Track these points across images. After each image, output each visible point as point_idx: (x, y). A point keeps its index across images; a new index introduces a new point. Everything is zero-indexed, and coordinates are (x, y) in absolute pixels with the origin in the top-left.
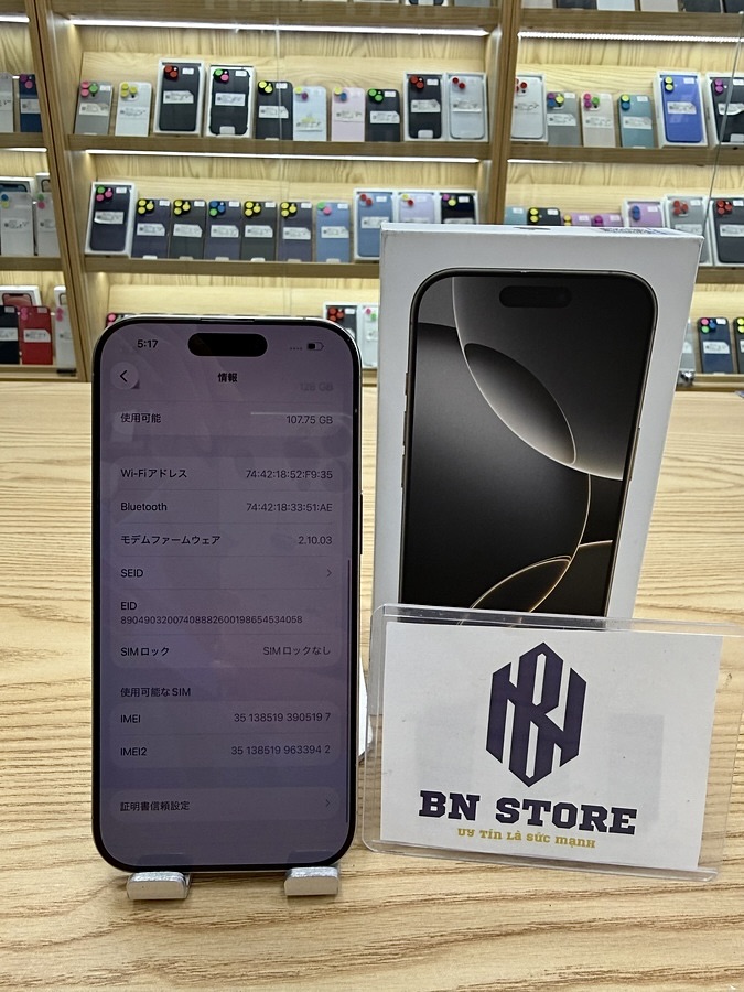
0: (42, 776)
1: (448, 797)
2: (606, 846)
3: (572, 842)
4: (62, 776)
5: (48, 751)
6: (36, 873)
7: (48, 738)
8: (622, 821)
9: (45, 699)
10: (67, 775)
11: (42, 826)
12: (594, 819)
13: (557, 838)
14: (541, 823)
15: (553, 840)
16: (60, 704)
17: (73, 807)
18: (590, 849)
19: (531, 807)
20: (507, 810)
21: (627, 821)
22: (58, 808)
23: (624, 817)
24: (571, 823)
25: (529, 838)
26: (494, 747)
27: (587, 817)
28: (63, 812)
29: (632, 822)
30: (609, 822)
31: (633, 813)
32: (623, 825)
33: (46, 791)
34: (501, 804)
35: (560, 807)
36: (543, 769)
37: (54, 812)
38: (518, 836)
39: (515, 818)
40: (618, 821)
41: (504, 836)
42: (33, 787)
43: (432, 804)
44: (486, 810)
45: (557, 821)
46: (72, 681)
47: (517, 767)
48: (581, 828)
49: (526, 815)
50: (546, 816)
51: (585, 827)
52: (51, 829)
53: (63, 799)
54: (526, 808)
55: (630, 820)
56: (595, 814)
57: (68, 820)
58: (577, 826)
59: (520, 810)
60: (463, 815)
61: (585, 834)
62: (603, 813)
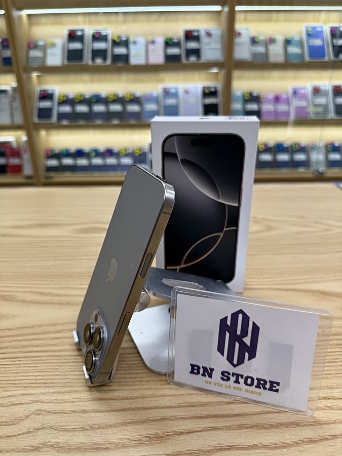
0: (7, 369)
1: (201, 367)
2: (266, 395)
3: (252, 392)
4: (15, 369)
5: (10, 358)
6: (4, 408)
7: (10, 353)
8: (273, 386)
9: (9, 336)
10: (18, 369)
11: (7, 389)
12: (261, 384)
13: (246, 390)
14: (239, 383)
15: (244, 390)
16: (15, 338)
17: (20, 382)
18: (259, 396)
19: (235, 376)
20: (225, 376)
21: (275, 387)
22: (14, 382)
23: (274, 385)
24: (252, 384)
26: (221, 349)
27: (259, 383)
28: (15, 384)
29: (277, 387)
30: (268, 386)
31: (278, 384)
32: (274, 388)
33: (9, 375)
34: (223, 373)
35: (247, 378)
36: (241, 361)
37: (12, 384)
38: (230, 387)
39: (228, 379)
41: (224, 386)
42: (3, 374)
43: (194, 369)
44: (217, 375)
45: (246, 383)
46: (20, 328)
47: (230, 359)
48: (256, 387)
49: (233, 379)
50: (241, 381)
51: (258, 387)
52: (10, 391)
53: (15, 379)
54: (233, 376)
56: (262, 382)
57: (17, 387)
58: (254, 386)
59: (231, 376)
60: (207, 376)
61: (258, 390)
62: (265, 382)
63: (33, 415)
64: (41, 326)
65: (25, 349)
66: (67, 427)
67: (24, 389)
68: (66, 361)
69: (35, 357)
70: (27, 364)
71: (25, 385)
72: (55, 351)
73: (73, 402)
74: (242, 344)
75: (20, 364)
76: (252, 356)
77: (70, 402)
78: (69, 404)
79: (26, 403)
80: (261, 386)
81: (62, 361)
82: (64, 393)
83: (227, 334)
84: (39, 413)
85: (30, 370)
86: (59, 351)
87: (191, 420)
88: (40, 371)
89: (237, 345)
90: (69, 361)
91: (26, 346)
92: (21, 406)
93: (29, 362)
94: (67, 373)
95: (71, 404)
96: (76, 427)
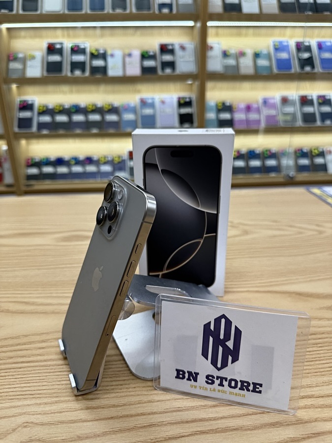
1: (186, 372)
2: (250, 397)
3: (236, 394)
4: (1, 381)
10: (3, 381)
12: (245, 386)
13: (230, 392)
14: (223, 386)
15: (228, 393)
17: (6, 394)
18: (243, 397)
19: (219, 379)
20: (210, 379)
21: (258, 388)
23: (257, 386)
24: (235, 387)
25: (219, 391)
26: (205, 354)
27: (242, 385)
28: (1, 396)
29: (260, 389)
30: (251, 388)
31: (261, 385)
32: (257, 390)
34: (207, 377)
35: (231, 380)
38: (214, 390)
39: (213, 382)
40: (255, 388)
41: (209, 389)
43: (180, 374)
44: (202, 379)
45: (230, 385)
47: (214, 363)
48: (240, 389)
49: (217, 382)
50: (226, 383)
54: (217, 379)
55: (260, 388)
56: (245, 384)
57: (4, 400)
58: (238, 388)
59: (215, 380)
60: (192, 380)
61: (242, 392)
62: (249, 384)
63: (20, 428)
64: (26, 336)
65: (11, 361)
66: (55, 439)
67: (10, 401)
68: (52, 371)
69: (20, 368)
70: (13, 375)
71: (11, 397)
72: (41, 361)
73: (61, 412)
74: (226, 348)
75: (5, 376)
76: (235, 359)
77: (57, 412)
78: (56, 414)
79: (13, 416)
80: (244, 388)
81: (48, 371)
82: (51, 404)
83: (211, 339)
84: (26, 426)
85: (16, 381)
86: (45, 361)
87: (178, 425)
88: (27, 382)
89: (221, 349)
90: (56, 371)
91: (11, 358)
92: (7, 419)
93: (14, 373)
94: (54, 383)
95: (59, 414)
96: (64, 438)
